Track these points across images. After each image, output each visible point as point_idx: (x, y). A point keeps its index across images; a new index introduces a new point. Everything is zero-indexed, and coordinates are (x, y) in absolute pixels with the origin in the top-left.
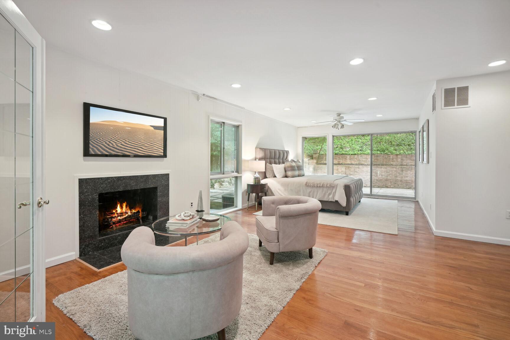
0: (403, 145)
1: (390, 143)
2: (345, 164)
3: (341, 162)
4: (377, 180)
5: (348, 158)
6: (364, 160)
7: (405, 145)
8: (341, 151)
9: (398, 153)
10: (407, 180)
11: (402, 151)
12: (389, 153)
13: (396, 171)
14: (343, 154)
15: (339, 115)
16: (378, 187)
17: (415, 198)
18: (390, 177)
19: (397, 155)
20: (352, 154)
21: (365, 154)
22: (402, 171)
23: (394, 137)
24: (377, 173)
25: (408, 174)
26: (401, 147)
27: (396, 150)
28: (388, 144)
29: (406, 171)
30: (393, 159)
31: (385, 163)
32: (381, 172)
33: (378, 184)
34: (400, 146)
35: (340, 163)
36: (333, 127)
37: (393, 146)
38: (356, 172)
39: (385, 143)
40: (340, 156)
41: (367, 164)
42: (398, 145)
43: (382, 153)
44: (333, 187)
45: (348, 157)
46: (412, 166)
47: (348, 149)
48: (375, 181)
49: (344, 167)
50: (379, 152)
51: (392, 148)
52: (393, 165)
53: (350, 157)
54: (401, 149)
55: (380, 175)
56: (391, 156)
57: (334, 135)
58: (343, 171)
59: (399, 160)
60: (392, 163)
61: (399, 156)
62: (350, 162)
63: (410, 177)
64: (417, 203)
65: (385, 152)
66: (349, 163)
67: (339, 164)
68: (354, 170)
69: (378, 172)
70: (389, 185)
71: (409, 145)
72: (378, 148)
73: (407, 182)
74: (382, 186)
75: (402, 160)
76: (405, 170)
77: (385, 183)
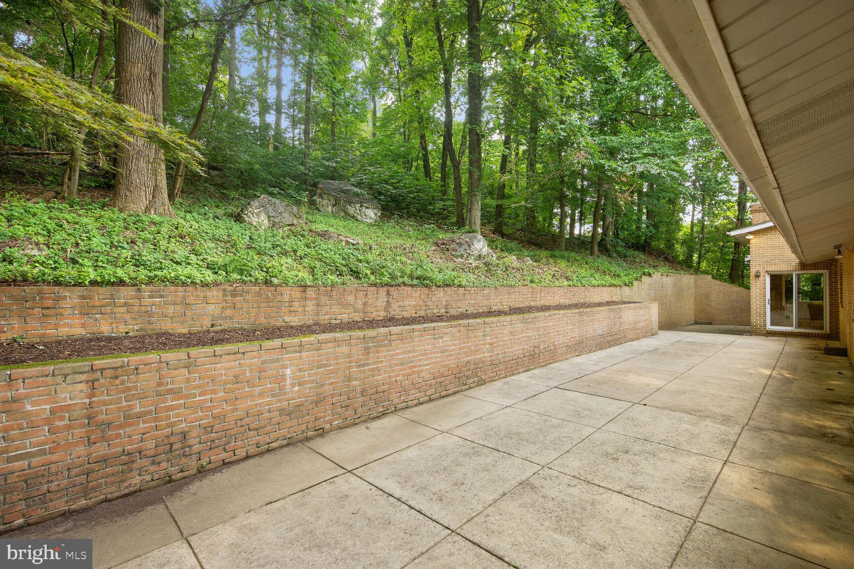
4: (281, 411)
5: (66, 304)
16: (285, 442)
29: (378, 352)
30: (291, 304)
32: (300, 370)
33: (284, 432)
38: (170, 391)
48: (275, 420)
49: (83, 377)
53: (83, 297)
55: (293, 385)
62: (83, 325)
68: (160, 384)
69: (289, 371)
70: (327, 422)
74: (303, 433)
76: (373, 347)
77: (312, 418)
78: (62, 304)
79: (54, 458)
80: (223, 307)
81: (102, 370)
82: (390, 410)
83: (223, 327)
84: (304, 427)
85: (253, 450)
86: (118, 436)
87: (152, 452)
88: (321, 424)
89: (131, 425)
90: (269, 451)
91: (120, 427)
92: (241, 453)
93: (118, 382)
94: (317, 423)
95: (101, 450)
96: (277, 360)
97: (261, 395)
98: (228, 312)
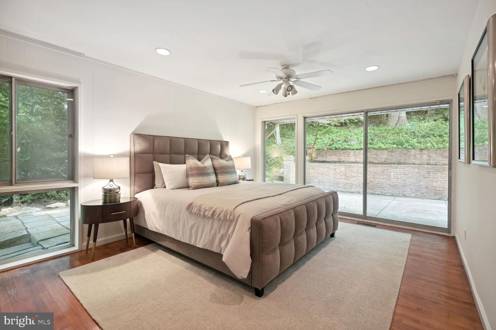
0: (432, 136)
1: (413, 134)
2: (347, 163)
3: (343, 158)
4: (390, 185)
5: (351, 154)
6: (373, 156)
7: (434, 137)
8: (344, 145)
9: (423, 147)
10: (437, 187)
11: (429, 145)
12: (410, 147)
13: (419, 173)
14: (345, 149)
15: (286, 67)
17: (449, 230)
18: (410, 181)
19: (421, 150)
20: (357, 149)
21: (375, 149)
22: (429, 173)
23: (420, 126)
24: (390, 175)
25: (438, 178)
26: (428, 139)
27: (420, 143)
28: (411, 135)
29: (435, 174)
30: (415, 156)
31: (403, 161)
32: (397, 174)
33: (391, 192)
34: (427, 137)
35: (341, 160)
36: (274, 91)
37: (417, 137)
39: (406, 134)
40: (342, 152)
41: (377, 162)
42: (423, 136)
43: (400, 147)
44: (231, 221)
45: (352, 152)
46: (445, 166)
47: (353, 143)
48: (388, 187)
49: (344, 167)
50: (395, 146)
51: (415, 140)
52: (415, 164)
53: (354, 152)
54: (428, 141)
55: (394, 178)
56: (413, 152)
57: (306, 115)
58: (342, 172)
59: (425, 157)
60: (413, 161)
61: (424, 152)
63: (441, 183)
64: (452, 240)
65: (404, 146)
66: (353, 160)
67: (339, 162)
68: (357, 171)
69: (392, 174)
70: (408, 194)
71: (440, 136)
72: (395, 141)
73: (437, 189)
74: (398, 194)
75: (429, 156)
76: (432, 171)
77: (402, 191)
78: (350, 154)
79: (340, 180)
80: (388, 156)
81: (347, 166)
82: (443, 199)
83: (388, 162)
84: (398, 192)
85: (380, 193)
86: (350, 179)
87: (356, 185)
88: (405, 193)
89: (352, 178)
90: (385, 195)
91: (350, 178)
92: (378, 193)
93: (350, 168)
94: (404, 193)
95: (347, 181)
96: (388, 170)
97: (383, 179)
98: (390, 158)
